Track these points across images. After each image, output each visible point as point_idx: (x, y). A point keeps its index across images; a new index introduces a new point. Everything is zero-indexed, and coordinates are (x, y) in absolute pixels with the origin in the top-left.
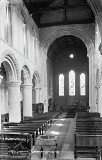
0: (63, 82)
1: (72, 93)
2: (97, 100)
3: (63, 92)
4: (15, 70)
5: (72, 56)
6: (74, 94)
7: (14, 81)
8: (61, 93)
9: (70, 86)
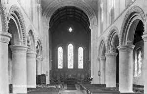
0: (62, 55)
1: (70, 66)
2: (99, 71)
3: (62, 64)
4: (22, 33)
5: (70, 30)
6: (72, 67)
7: (20, 45)
8: (60, 66)
9: (69, 59)
